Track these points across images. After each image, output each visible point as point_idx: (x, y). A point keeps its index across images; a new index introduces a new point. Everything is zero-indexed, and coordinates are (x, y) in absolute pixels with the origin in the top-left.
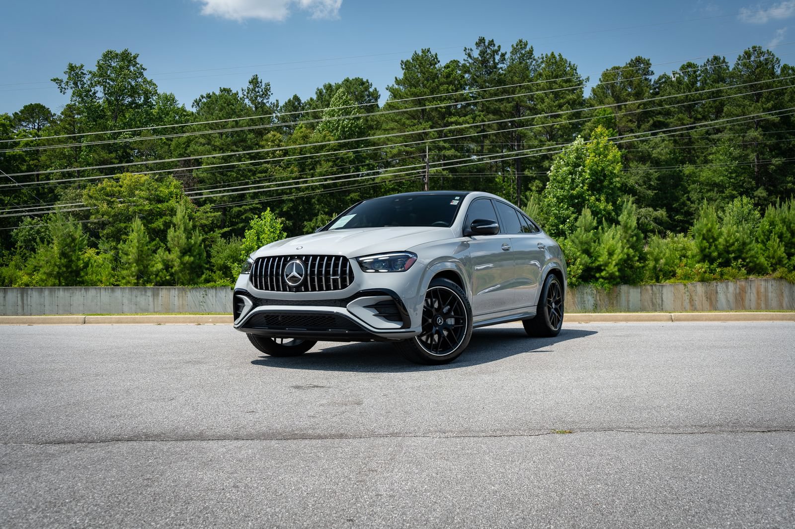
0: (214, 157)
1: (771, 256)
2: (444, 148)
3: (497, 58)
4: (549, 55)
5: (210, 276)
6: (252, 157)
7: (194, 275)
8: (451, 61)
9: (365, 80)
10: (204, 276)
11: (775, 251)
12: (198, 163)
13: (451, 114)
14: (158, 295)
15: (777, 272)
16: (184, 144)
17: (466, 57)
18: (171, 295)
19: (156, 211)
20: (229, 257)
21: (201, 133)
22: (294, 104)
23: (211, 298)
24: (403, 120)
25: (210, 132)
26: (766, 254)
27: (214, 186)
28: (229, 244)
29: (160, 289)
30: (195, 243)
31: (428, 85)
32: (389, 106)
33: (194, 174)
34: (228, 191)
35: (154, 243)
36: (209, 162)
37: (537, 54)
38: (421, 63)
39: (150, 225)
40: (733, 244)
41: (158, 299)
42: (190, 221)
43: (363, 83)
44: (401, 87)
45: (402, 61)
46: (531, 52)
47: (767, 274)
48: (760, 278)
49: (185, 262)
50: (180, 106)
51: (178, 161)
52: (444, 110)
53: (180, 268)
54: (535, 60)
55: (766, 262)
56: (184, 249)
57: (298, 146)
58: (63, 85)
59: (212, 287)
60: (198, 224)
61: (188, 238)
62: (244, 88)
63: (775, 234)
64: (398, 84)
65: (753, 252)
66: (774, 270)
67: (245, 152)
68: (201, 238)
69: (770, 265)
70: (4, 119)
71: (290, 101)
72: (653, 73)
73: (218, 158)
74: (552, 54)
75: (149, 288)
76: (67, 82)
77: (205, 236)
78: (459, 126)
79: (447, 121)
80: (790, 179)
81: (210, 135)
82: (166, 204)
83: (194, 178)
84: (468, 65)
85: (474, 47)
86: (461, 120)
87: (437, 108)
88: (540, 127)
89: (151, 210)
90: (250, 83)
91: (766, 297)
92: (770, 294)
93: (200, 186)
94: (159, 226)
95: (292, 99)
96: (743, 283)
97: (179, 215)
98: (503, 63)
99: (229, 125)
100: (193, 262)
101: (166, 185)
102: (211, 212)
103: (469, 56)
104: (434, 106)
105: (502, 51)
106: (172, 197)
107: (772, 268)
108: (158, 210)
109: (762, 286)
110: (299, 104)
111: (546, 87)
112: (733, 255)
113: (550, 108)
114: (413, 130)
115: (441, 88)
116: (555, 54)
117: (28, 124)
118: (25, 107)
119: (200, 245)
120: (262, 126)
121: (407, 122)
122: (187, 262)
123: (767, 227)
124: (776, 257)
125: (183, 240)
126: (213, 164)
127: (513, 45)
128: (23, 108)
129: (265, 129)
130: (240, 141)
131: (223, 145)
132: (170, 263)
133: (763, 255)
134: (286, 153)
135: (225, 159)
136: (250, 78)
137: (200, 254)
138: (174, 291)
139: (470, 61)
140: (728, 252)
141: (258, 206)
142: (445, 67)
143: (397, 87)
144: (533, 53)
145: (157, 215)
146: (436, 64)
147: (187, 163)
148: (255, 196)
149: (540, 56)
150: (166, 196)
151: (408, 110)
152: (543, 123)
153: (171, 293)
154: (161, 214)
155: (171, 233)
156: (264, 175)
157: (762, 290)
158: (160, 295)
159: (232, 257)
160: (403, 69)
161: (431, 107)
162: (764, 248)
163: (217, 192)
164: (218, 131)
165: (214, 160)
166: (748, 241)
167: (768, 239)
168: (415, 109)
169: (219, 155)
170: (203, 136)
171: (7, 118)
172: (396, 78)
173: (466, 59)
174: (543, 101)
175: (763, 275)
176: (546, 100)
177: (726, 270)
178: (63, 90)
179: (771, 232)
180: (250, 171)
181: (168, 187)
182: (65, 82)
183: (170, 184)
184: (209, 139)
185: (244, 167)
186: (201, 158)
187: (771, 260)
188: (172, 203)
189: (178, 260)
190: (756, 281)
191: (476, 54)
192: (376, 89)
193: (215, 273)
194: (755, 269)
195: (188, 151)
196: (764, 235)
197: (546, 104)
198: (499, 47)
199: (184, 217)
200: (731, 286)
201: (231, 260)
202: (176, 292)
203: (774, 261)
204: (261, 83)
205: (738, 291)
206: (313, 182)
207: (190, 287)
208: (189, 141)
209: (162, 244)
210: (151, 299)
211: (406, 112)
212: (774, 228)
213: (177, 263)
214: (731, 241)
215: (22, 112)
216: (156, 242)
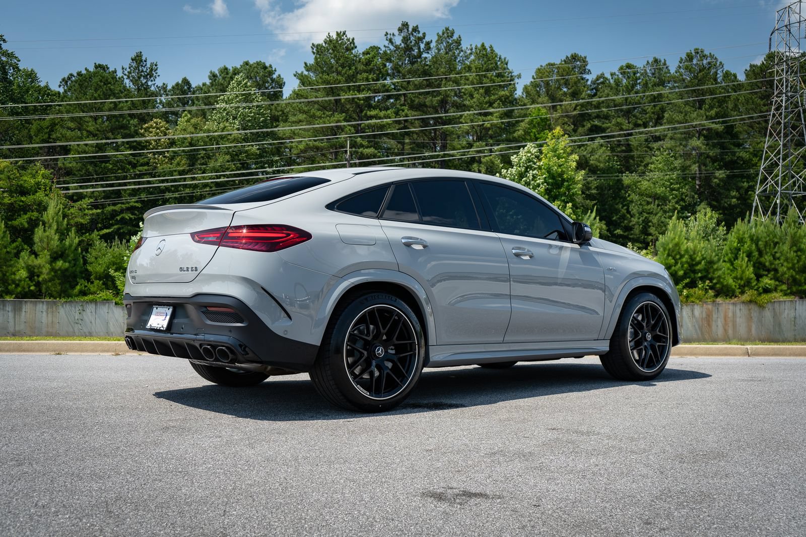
0: (86, 145)
1: (739, 276)
2: (362, 146)
3: (422, 46)
4: (479, 46)
5: (86, 286)
6: (132, 147)
7: (68, 286)
8: (371, 47)
9: (267, 65)
10: (78, 287)
11: (743, 272)
12: (66, 150)
13: (370, 107)
14: (20, 309)
15: (746, 295)
16: (47, 128)
17: (387, 43)
18: (37, 310)
19: (19, 205)
20: (110, 264)
21: (70, 115)
22: (184, 87)
23: (89, 314)
24: (313, 111)
25: (82, 114)
26: (733, 275)
27: (85, 179)
28: (111, 247)
29: (23, 302)
30: (71, 246)
31: (343, 72)
32: (297, 95)
33: (60, 164)
34: (102, 186)
35: (14, 245)
36: (80, 150)
37: (465, 45)
38: (335, 47)
39: (10, 223)
40: (699, 263)
41: (20, 315)
42: (63, 219)
43: (265, 68)
44: (312, 74)
45: (313, 44)
46: (458, 42)
47: (736, 297)
48: (728, 301)
49: (57, 268)
50: (42, 84)
51: (40, 148)
52: (362, 102)
53: (50, 276)
54: (462, 51)
55: (734, 283)
56: (56, 252)
57: (188, 136)
59: (92, 301)
60: (72, 222)
61: (61, 240)
62: (125, 67)
63: (743, 253)
64: (307, 70)
65: (720, 272)
66: (743, 293)
67: (124, 140)
68: (77, 240)
69: (738, 287)
71: (177, 84)
72: (589, 72)
73: (92, 146)
74: (483, 45)
75: (9, 301)
77: (81, 238)
78: (379, 121)
79: (366, 114)
80: (734, 193)
81: (80, 118)
82: (32, 197)
83: (60, 169)
84: (389, 52)
85: (396, 33)
86: (382, 114)
87: (353, 99)
88: (468, 126)
89: (12, 204)
90: (132, 60)
91: (734, 323)
92: (738, 320)
93: (67, 179)
94: (22, 224)
95: (180, 82)
96: (710, 307)
97: (51, 211)
98: (428, 53)
99: (106, 107)
100: (67, 270)
101: (31, 173)
102: (88, 209)
103: (391, 41)
104: (350, 97)
105: (427, 39)
106: (40, 189)
107: (740, 290)
108: (21, 203)
109: (730, 310)
110: (189, 88)
111: (475, 81)
112: (700, 275)
113: (480, 105)
114: (325, 123)
115: (359, 76)
116: (485, 45)
119: (76, 249)
120: (145, 111)
121: (318, 113)
122: (60, 269)
123: (735, 244)
124: (744, 278)
125: (55, 243)
126: (85, 152)
127: (438, 34)
129: (148, 114)
130: (119, 126)
131: (98, 130)
132: (36, 270)
133: (731, 275)
134: (172, 143)
135: (100, 148)
136: (133, 55)
137: (75, 260)
138: (41, 305)
139: (392, 47)
140: (695, 272)
141: (136, 204)
142: (364, 53)
143: (306, 73)
144: (462, 42)
145: (20, 210)
146: (353, 48)
147: (51, 151)
148: (134, 193)
149: (469, 47)
150: (32, 187)
151: (320, 99)
152: (472, 121)
153: (38, 307)
154: (25, 209)
155: (39, 232)
156: (146, 168)
157: (730, 314)
158: (24, 310)
159: (114, 264)
160: (314, 53)
161: (347, 97)
162: (731, 268)
163: (87, 187)
164: (92, 114)
165: (87, 149)
166: (716, 259)
167: (736, 258)
168: (327, 99)
169: (93, 142)
170: (73, 119)
172: (306, 64)
173: (387, 45)
174: (472, 96)
175: (731, 298)
176: (476, 95)
177: (692, 291)
179: (739, 250)
180: (130, 163)
181: (34, 176)
183: (37, 172)
184: (79, 122)
185: (121, 157)
186: (70, 145)
187: (739, 281)
188: (40, 195)
189: (48, 266)
190: (724, 305)
191: (398, 40)
192: (279, 75)
193: (92, 283)
194: (724, 292)
195: (54, 136)
196: (732, 253)
197: (475, 100)
198: (424, 34)
199: (57, 214)
200: (697, 310)
201: (114, 268)
202: (45, 307)
203: (742, 283)
204: (145, 61)
205: (704, 316)
206: (204, 178)
207: (63, 300)
208: (53, 125)
209: (26, 247)
210: (11, 315)
211: (317, 102)
212: (742, 246)
213: (45, 270)
214: (698, 259)
216: (17, 243)
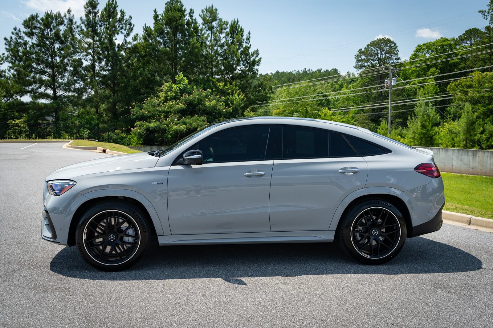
14: (476, 155)
18: (485, 155)
29: (478, 151)
41: (476, 158)
58: (486, 14)
70: (452, 41)
76: (488, 12)
89: (490, 96)
117: (467, 42)
118: (466, 31)
128: (465, 32)
138: (487, 153)
158: (478, 155)
171: (453, 40)
178: (486, 17)
182: (487, 12)
202: (489, 154)
215: (464, 34)
216: (490, 118)
